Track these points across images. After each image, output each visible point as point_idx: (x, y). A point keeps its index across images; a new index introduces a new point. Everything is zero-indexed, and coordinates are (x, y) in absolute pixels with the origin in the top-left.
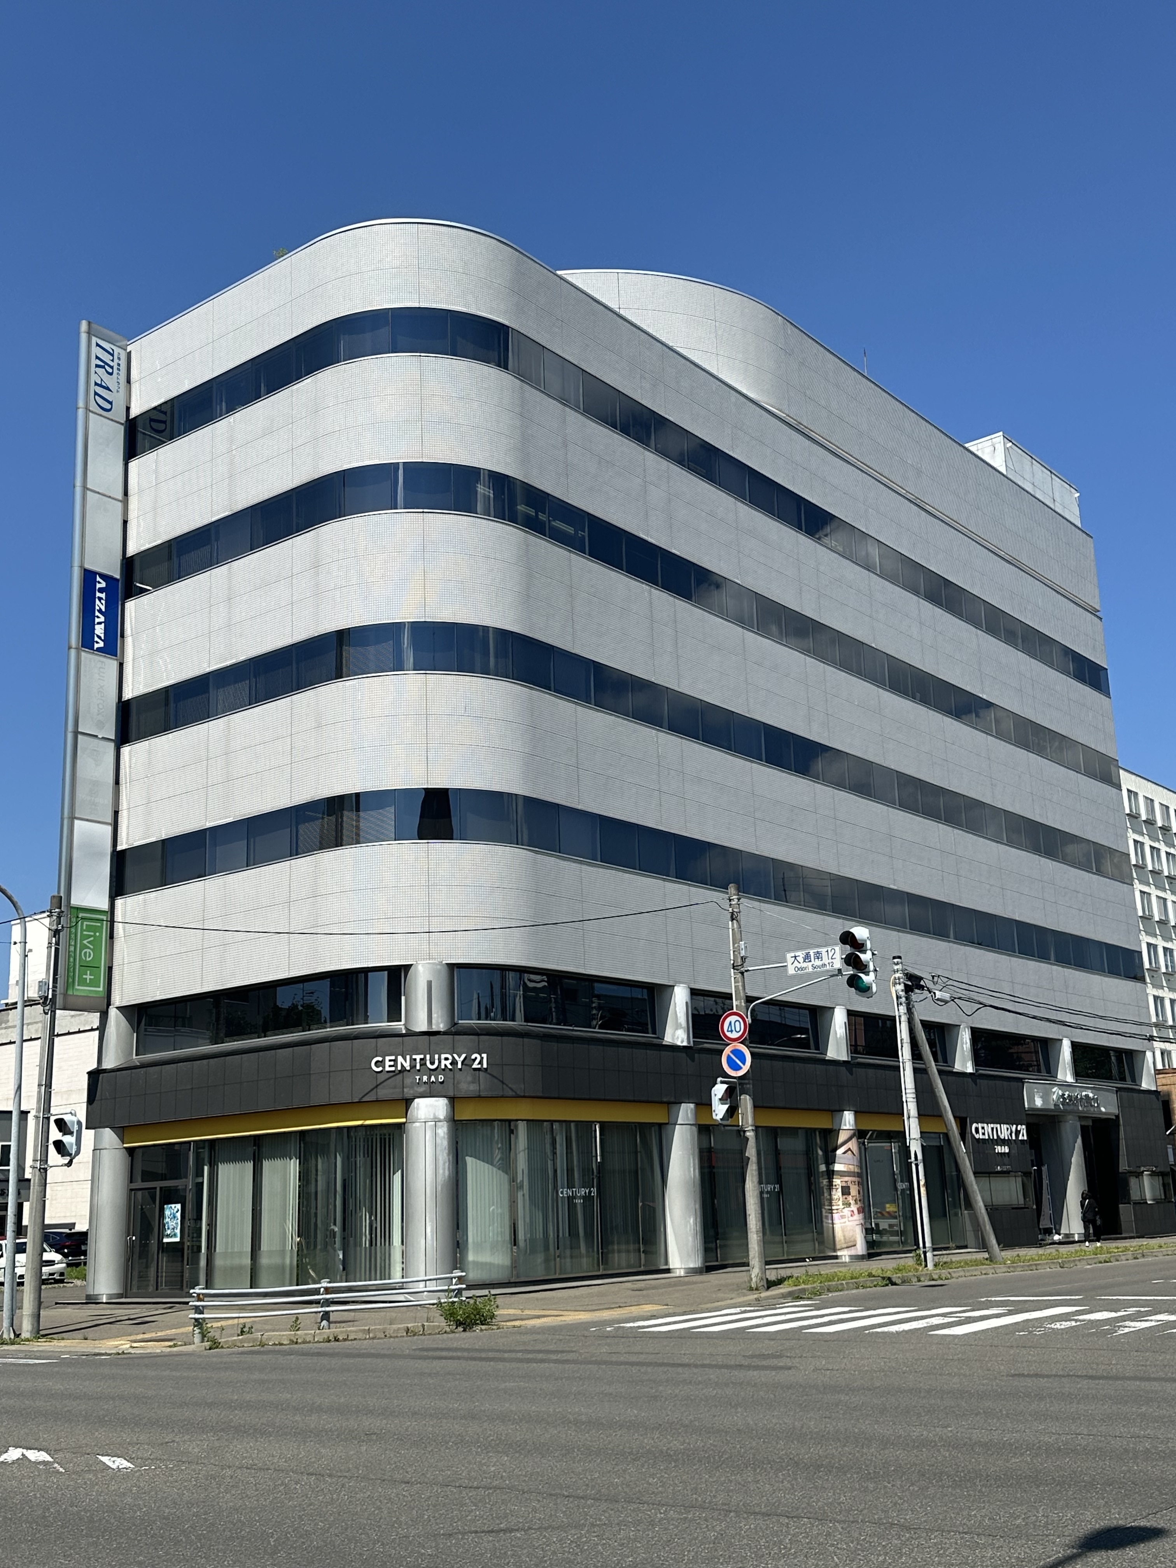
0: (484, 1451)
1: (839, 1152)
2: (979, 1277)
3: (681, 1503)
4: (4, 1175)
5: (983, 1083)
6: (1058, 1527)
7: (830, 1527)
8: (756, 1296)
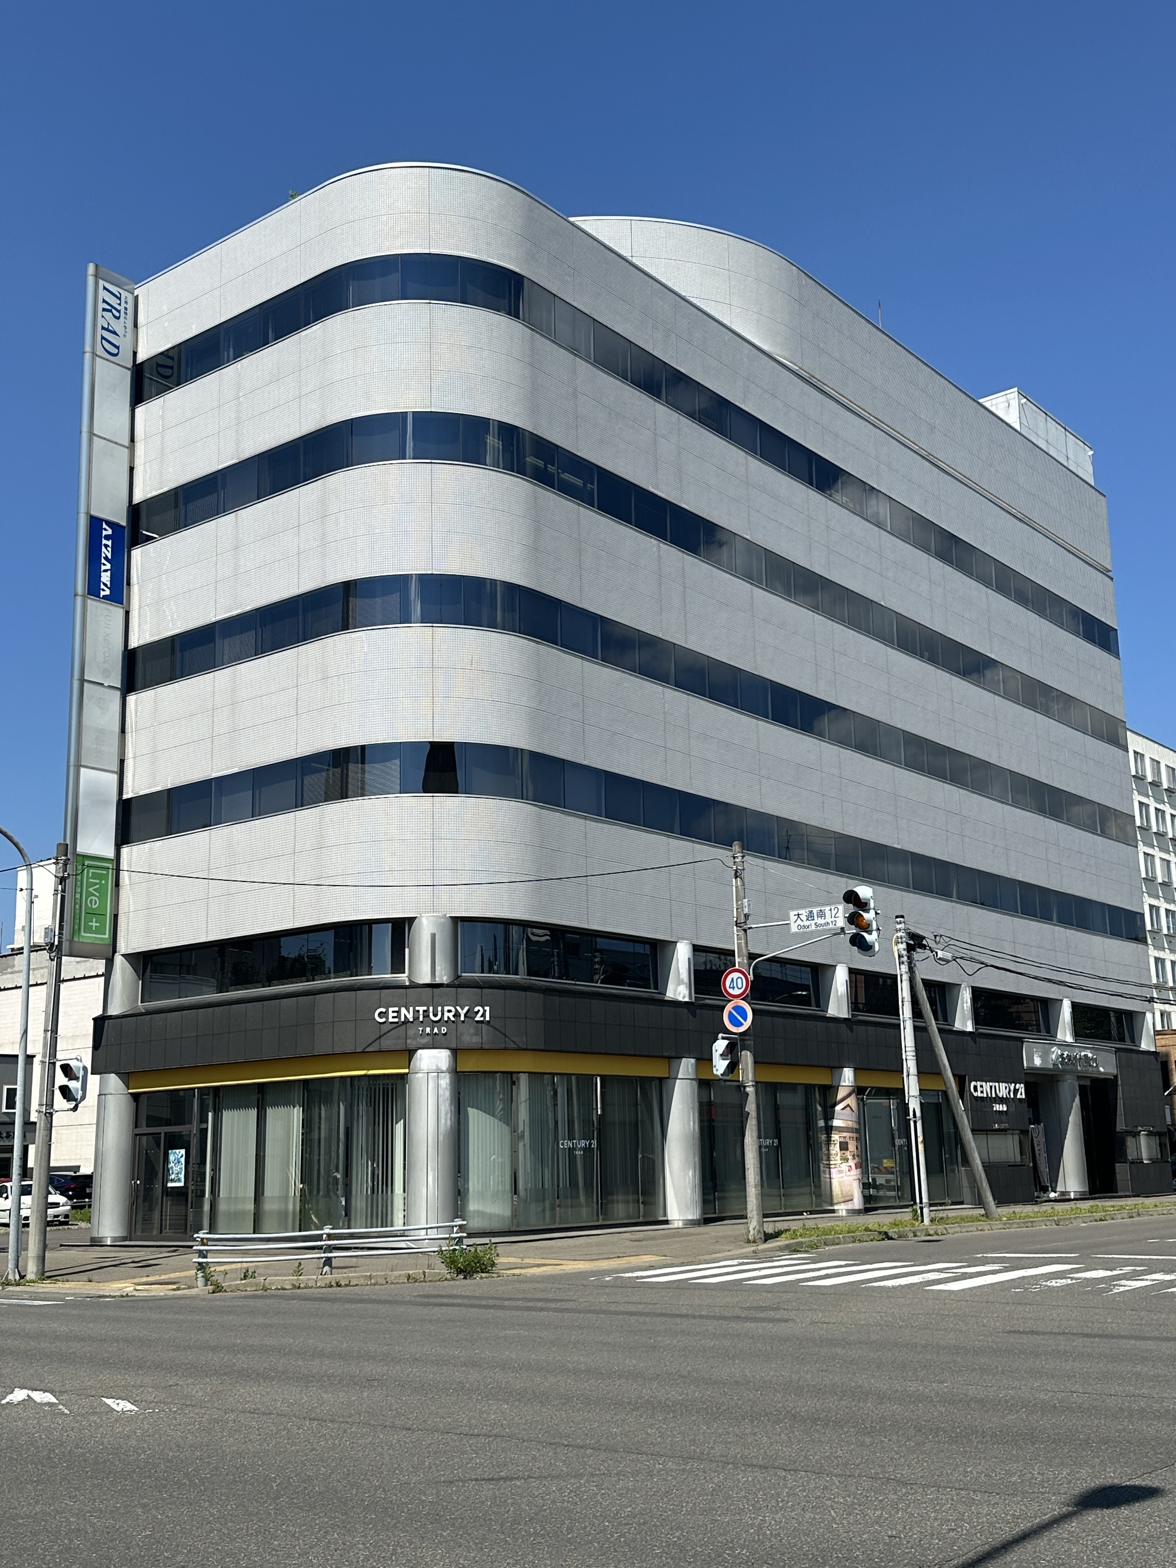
0: (485, 1399)
1: (838, 1108)
2: (974, 1233)
3: (679, 1454)
4: (9, 1118)
5: (982, 1041)
6: (1054, 1485)
7: (827, 1481)
8: (753, 1248)
